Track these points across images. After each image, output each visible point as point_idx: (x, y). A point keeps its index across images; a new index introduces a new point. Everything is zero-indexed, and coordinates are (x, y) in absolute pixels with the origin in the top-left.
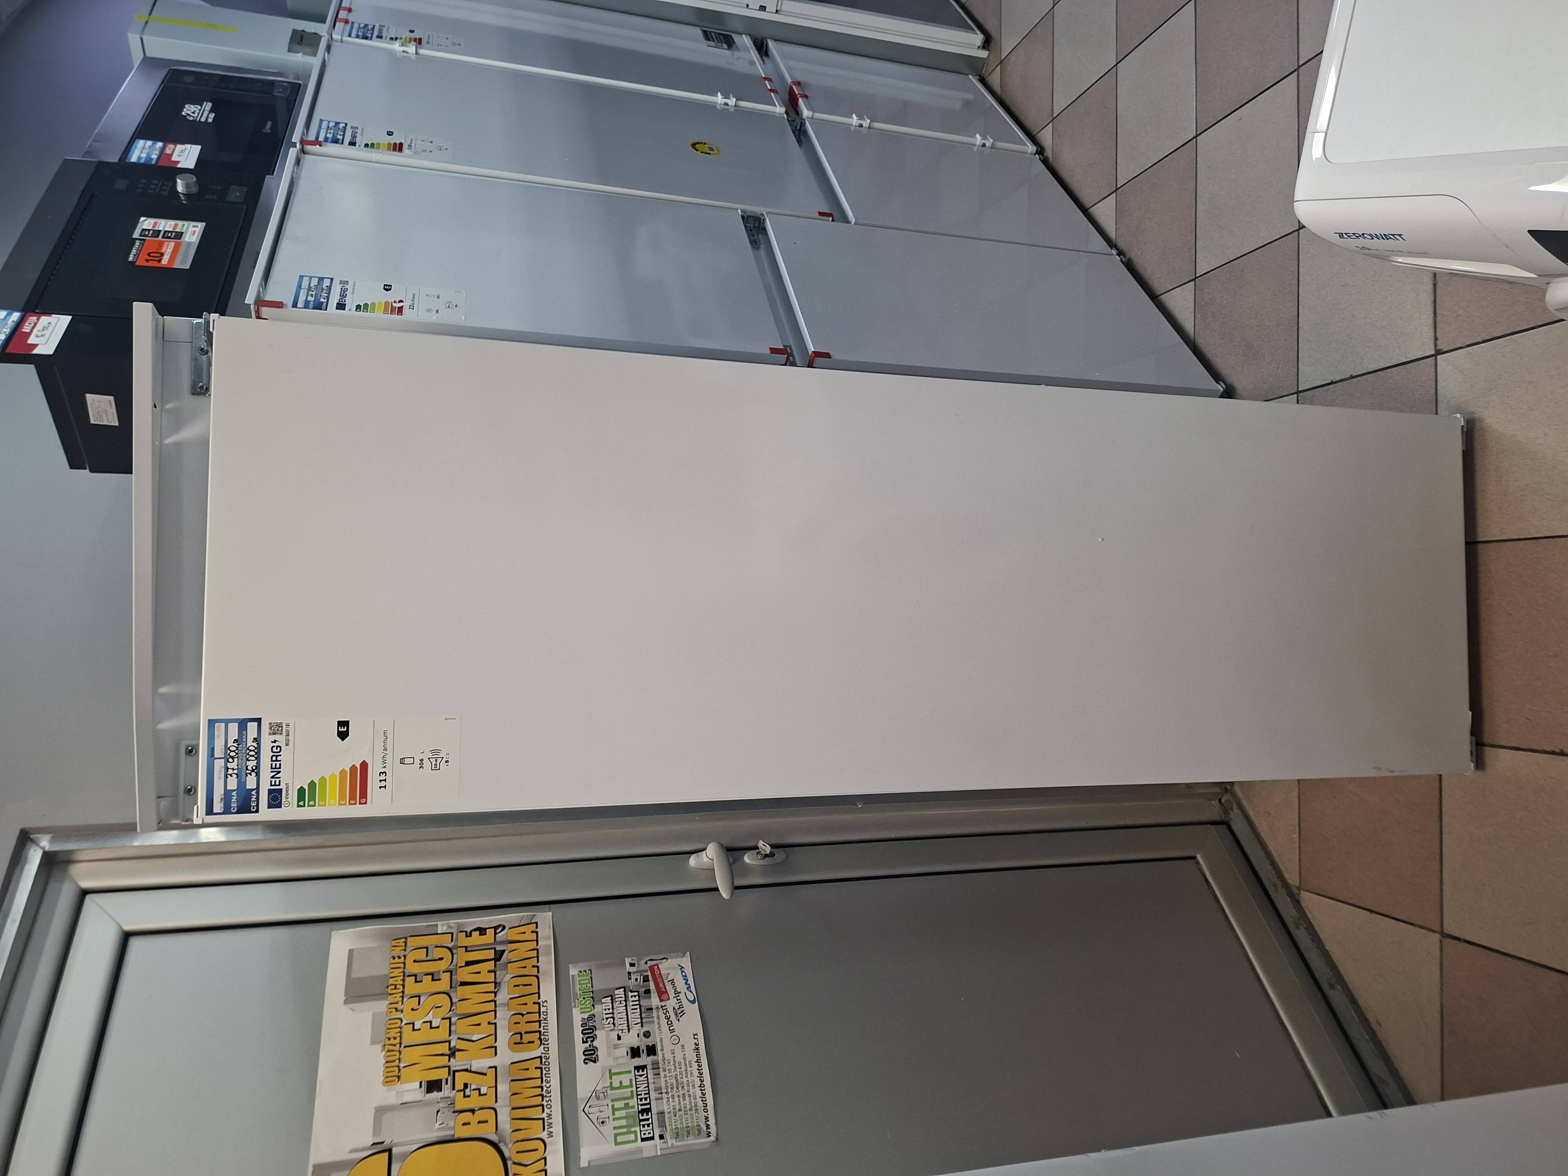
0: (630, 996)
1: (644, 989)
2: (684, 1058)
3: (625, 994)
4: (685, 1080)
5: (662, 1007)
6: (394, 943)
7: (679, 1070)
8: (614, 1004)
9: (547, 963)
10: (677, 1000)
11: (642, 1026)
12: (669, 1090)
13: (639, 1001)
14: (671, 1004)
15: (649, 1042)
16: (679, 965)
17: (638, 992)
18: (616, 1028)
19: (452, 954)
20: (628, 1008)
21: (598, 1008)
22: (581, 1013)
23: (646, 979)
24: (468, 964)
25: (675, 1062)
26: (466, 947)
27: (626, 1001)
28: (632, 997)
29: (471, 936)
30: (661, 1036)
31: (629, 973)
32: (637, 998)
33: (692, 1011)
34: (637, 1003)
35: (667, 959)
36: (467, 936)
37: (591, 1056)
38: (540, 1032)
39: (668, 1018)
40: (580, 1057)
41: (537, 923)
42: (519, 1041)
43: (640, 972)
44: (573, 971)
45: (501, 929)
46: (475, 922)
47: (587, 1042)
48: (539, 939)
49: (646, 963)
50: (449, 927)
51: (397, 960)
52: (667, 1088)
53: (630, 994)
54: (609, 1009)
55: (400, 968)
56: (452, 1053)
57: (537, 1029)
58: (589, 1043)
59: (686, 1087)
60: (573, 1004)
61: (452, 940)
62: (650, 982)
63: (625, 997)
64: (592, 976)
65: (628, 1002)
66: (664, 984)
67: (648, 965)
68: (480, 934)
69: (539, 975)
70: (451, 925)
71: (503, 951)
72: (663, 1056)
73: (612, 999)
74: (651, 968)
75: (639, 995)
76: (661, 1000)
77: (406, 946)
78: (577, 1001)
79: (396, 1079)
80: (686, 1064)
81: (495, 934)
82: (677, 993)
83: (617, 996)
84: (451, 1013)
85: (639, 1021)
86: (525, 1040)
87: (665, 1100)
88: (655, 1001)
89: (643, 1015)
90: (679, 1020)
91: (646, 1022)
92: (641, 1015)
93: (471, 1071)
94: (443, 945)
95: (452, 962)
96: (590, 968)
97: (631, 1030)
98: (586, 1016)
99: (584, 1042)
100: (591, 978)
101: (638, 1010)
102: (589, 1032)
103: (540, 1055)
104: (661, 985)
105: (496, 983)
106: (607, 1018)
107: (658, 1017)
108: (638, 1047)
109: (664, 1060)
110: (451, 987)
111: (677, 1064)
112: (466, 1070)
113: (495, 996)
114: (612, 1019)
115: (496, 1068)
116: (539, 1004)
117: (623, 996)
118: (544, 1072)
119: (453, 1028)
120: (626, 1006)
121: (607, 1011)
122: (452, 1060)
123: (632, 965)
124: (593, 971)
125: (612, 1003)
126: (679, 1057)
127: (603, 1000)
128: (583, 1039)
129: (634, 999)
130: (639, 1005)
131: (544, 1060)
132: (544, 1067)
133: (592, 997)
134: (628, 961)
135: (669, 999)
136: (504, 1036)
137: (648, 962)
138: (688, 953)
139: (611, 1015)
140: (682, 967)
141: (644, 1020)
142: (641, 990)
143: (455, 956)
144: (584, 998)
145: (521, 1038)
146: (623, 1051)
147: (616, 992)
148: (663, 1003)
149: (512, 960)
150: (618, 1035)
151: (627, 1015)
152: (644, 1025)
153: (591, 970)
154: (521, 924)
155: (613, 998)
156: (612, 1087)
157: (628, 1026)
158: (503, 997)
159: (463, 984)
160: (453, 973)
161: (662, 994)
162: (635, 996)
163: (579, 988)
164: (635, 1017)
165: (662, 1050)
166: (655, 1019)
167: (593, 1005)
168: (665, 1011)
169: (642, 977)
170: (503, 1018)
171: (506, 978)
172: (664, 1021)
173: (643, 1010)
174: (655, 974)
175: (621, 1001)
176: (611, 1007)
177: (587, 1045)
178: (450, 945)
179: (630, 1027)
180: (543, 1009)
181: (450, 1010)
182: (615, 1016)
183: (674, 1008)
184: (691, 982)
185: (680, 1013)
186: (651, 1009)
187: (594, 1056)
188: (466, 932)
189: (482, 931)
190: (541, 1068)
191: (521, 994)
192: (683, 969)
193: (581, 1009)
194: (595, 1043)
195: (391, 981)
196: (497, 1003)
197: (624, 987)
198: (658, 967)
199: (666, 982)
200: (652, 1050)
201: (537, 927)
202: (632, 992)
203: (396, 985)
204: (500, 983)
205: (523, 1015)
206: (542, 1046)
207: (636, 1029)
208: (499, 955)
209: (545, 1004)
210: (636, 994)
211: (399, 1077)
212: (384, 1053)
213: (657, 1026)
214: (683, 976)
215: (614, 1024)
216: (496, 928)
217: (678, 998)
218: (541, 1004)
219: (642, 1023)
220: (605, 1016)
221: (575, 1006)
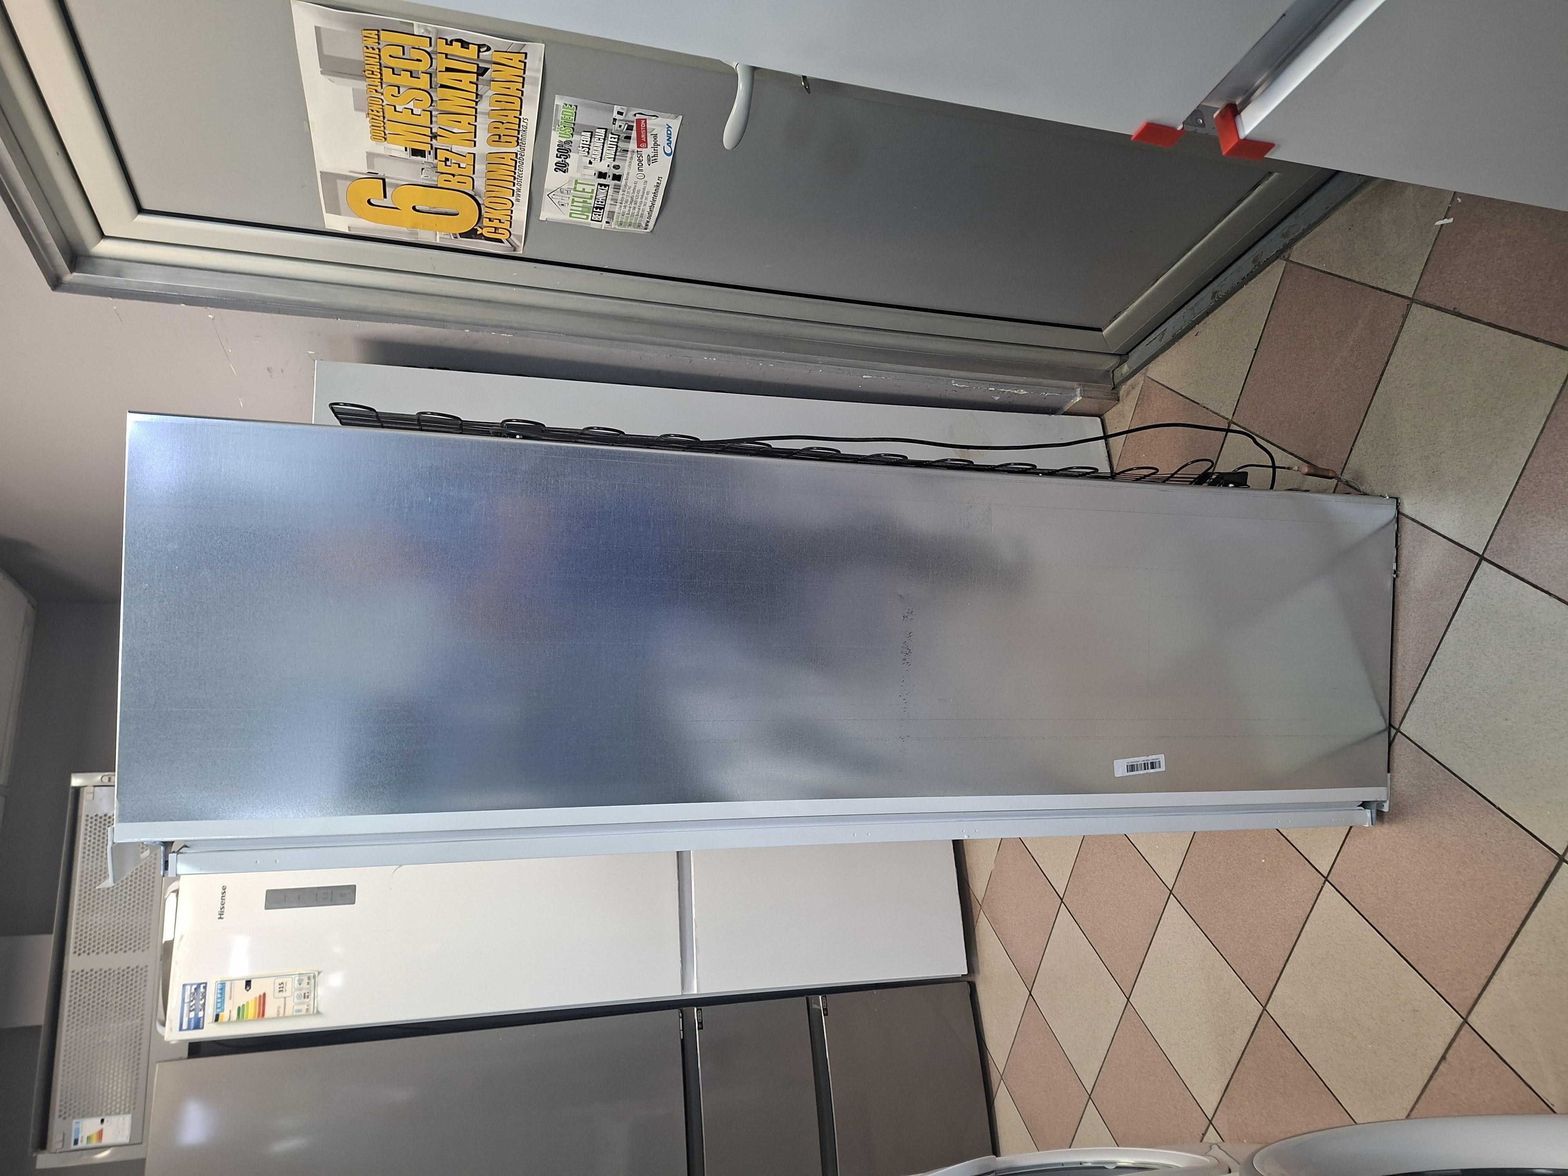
0: (610, 137)
1: (625, 135)
2: (644, 189)
3: (605, 135)
4: (639, 200)
5: (638, 152)
6: (365, 33)
7: (636, 194)
8: (593, 139)
9: (532, 92)
10: (654, 150)
11: (614, 160)
12: (624, 202)
13: (617, 142)
14: (647, 151)
15: (617, 172)
16: (667, 125)
17: (619, 136)
18: (589, 156)
19: (431, 59)
20: (605, 145)
21: (576, 138)
22: (559, 136)
23: (630, 128)
24: (448, 70)
25: (635, 189)
26: (446, 55)
27: (604, 140)
28: (611, 138)
29: (451, 44)
30: (629, 169)
31: (615, 120)
32: (616, 140)
33: (665, 163)
34: (616, 144)
35: (657, 117)
36: (447, 44)
37: (562, 167)
38: (518, 138)
39: (640, 161)
40: (551, 166)
41: (526, 54)
42: (498, 139)
43: (626, 121)
44: (559, 101)
45: (485, 49)
46: (456, 33)
47: (560, 158)
48: (527, 69)
49: (635, 115)
50: (426, 30)
51: (371, 50)
52: (622, 200)
53: (610, 135)
54: (587, 141)
55: (375, 58)
56: (434, 136)
57: (516, 135)
58: (563, 159)
59: (638, 204)
60: (553, 128)
61: (431, 45)
62: (633, 132)
63: (605, 136)
64: (577, 111)
65: (606, 141)
66: (646, 136)
67: (636, 118)
68: (462, 47)
69: (522, 98)
70: (429, 29)
71: (486, 69)
72: (626, 183)
73: (591, 135)
74: (639, 121)
75: (618, 139)
76: (639, 147)
77: (379, 39)
78: (557, 126)
79: (384, 139)
80: (644, 193)
81: (479, 51)
82: (656, 145)
83: (597, 134)
84: (431, 107)
85: (613, 156)
86: (502, 140)
87: (618, 207)
88: (633, 145)
89: (618, 154)
90: (649, 165)
91: (618, 159)
92: (616, 152)
93: (451, 152)
94: (421, 48)
95: (431, 65)
96: (576, 104)
97: (603, 161)
98: (564, 140)
99: (557, 157)
100: (575, 112)
101: (615, 149)
102: (564, 151)
103: (516, 151)
104: (643, 136)
105: (477, 95)
106: (583, 147)
107: (631, 158)
108: (606, 173)
109: (626, 185)
110: (431, 87)
111: (636, 190)
112: (448, 150)
113: (476, 105)
114: (587, 149)
115: (474, 154)
116: (520, 119)
117: (604, 135)
118: (518, 164)
119: (434, 119)
120: (604, 143)
121: (585, 142)
122: (434, 140)
123: (620, 113)
124: (578, 108)
125: (591, 138)
126: (640, 186)
127: (583, 133)
128: (557, 155)
129: (613, 140)
130: (617, 146)
131: (519, 156)
132: (518, 160)
133: (573, 128)
134: (617, 108)
135: (647, 147)
136: (483, 136)
137: (637, 115)
138: (681, 117)
139: (588, 146)
140: (670, 127)
141: (617, 157)
142: (622, 135)
143: (434, 61)
144: (565, 127)
145: (500, 138)
146: (591, 172)
147: (597, 130)
148: (639, 150)
149: (496, 79)
150: (590, 161)
151: (603, 150)
152: (616, 160)
153: (576, 106)
154: (508, 51)
155: (594, 134)
156: (575, 189)
157: (601, 157)
158: (483, 106)
159: (442, 86)
160: (433, 75)
161: (642, 142)
162: (615, 138)
163: (562, 117)
164: (609, 152)
165: (627, 179)
166: (628, 159)
167: (572, 134)
168: (639, 155)
169: (626, 125)
170: (483, 124)
171: (489, 93)
172: (635, 161)
173: (619, 149)
174: (641, 127)
175: (599, 139)
176: (589, 140)
177: (560, 160)
178: (429, 50)
179: (603, 158)
180: (522, 123)
181: (431, 105)
182: (591, 147)
183: (649, 155)
184: (673, 140)
185: (652, 160)
186: (628, 151)
187: (564, 168)
188: (446, 40)
189: (465, 44)
190: (516, 161)
191: (503, 108)
192: (670, 129)
193: (560, 133)
194: (567, 161)
195: (367, 67)
196: (478, 111)
197: (606, 129)
198: (646, 122)
199: (649, 135)
200: (617, 178)
201: (526, 58)
202: (612, 134)
203: (373, 72)
204: (481, 96)
205: (503, 123)
206: (519, 147)
207: (608, 161)
208: (481, 72)
209: (526, 121)
210: (617, 137)
211: (385, 139)
212: (368, 119)
213: (627, 163)
214: (667, 134)
215: (588, 153)
216: (480, 46)
217: (656, 149)
218: (522, 120)
219: (615, 158)
220: (581, 145)
221: (554, 130)
